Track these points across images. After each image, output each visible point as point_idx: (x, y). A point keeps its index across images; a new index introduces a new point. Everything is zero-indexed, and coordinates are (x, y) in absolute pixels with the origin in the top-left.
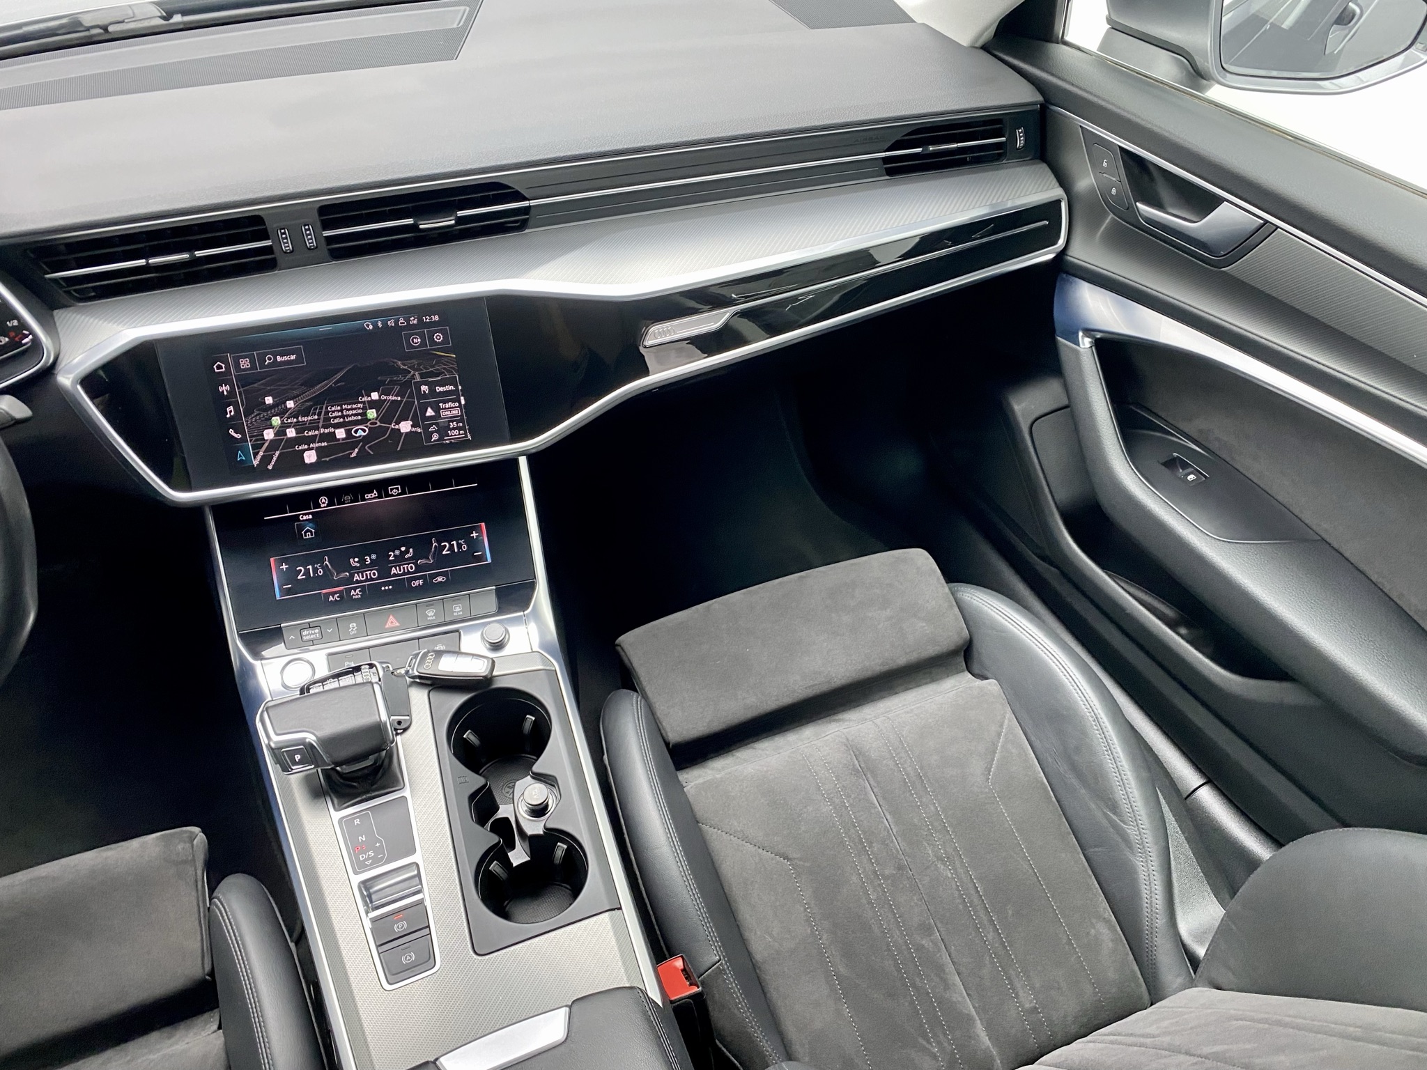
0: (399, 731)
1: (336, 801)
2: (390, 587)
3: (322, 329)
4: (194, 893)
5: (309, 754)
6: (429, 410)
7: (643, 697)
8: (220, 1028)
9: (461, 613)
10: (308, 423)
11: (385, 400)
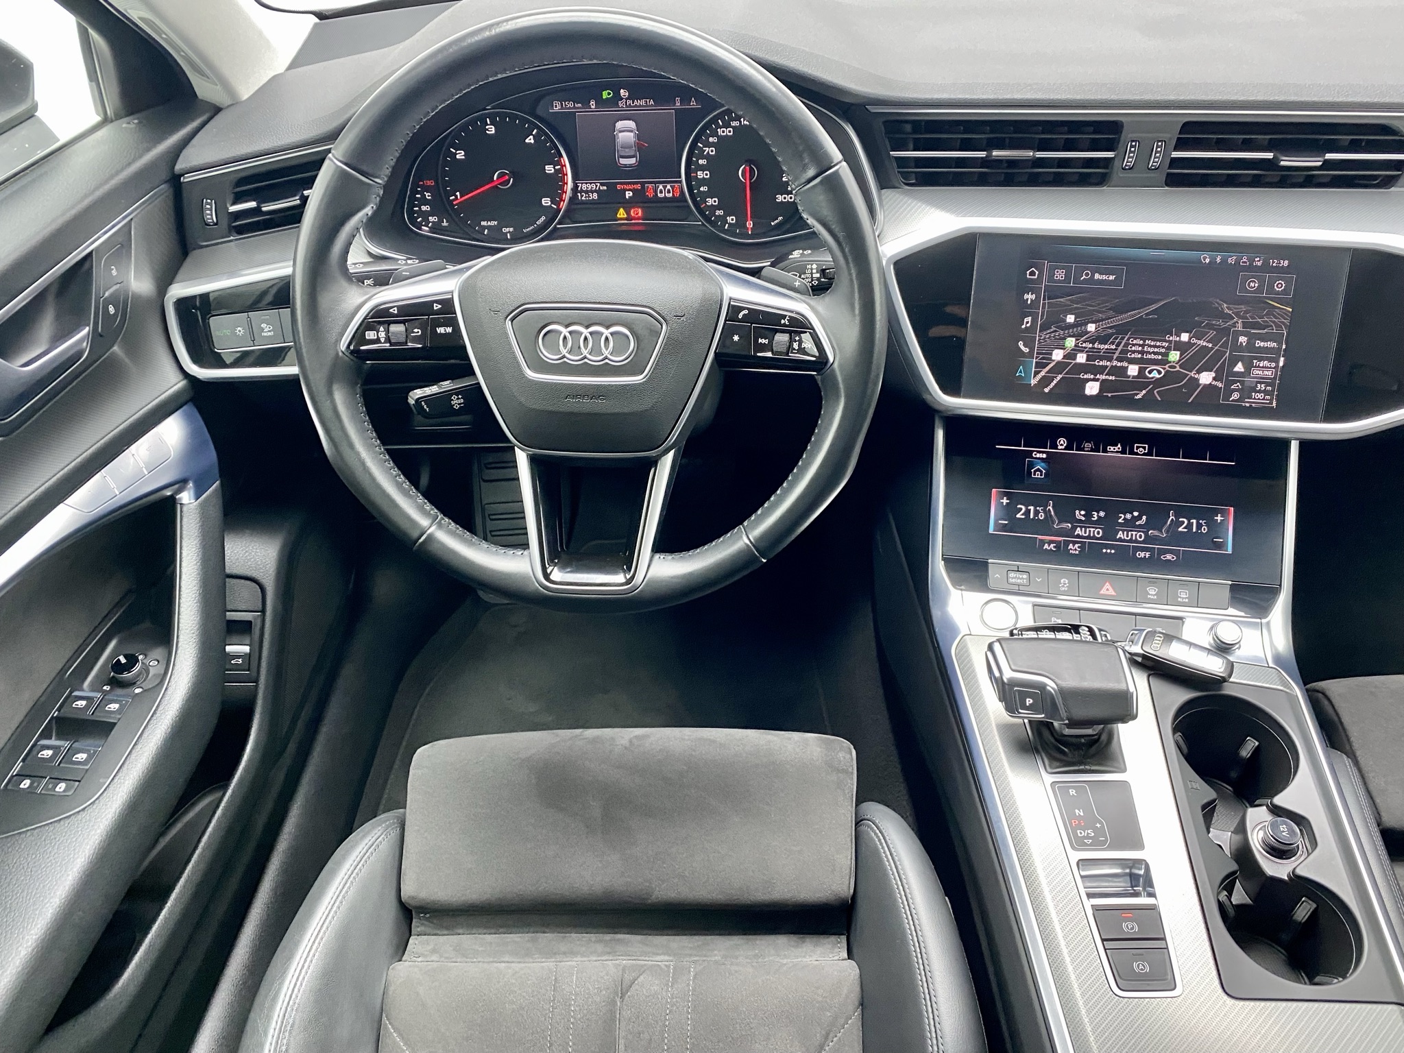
1: (1047, 763)
5: (1044, 701)
6: (1240, 365)
7: (1353, 761)
8: (849, 957)
9: (1187, 600)
10: (1103, 351)
11: (1195, 344)
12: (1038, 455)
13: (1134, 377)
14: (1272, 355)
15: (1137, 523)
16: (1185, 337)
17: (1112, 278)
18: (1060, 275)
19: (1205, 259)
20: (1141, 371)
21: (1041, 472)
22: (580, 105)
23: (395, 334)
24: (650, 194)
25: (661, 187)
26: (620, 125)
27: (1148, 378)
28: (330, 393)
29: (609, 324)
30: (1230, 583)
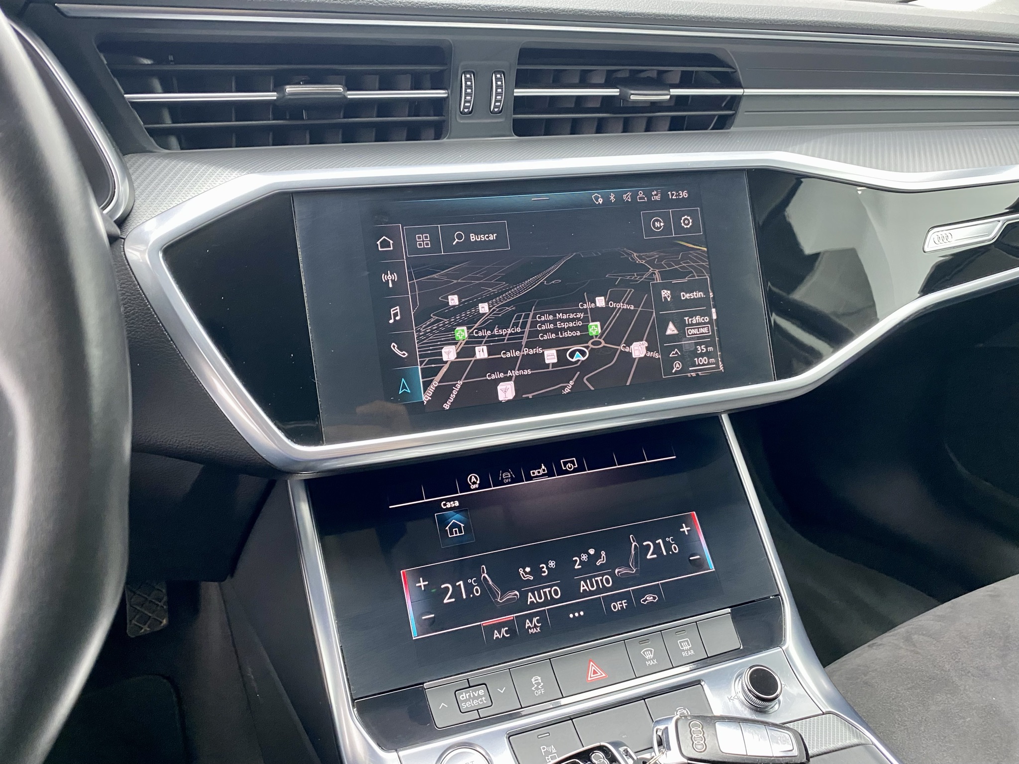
2: (582, 612)
6: (671, 326)
10: (506, 338)
11: (614, 308)
12: (449, 505)
13: (554, 365)
14: (700, 308)
15: (598, 564)
16: (600, 302)
17: (492, 237)
18: (423, 241)
19: (597, 200)
20: (561, 355)
21: (459, 527)
27: (571, 363)
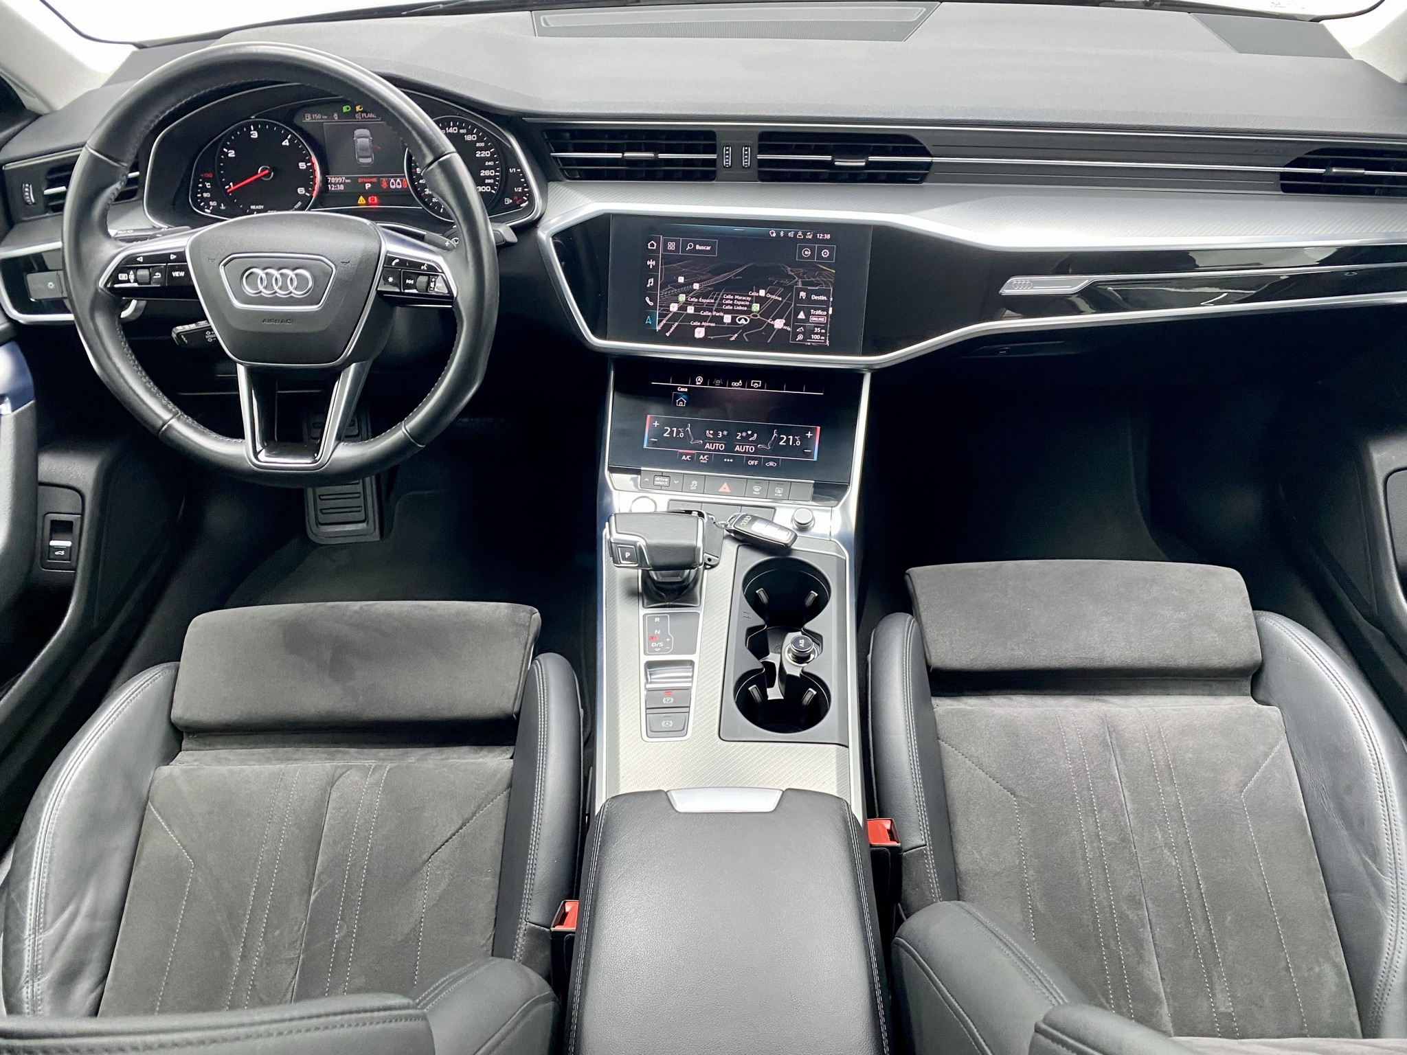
0: (708, 567)
1: (645, 601)
2: (731, 460)
3: (737, 229)
4: (523, 651)
5: (638, 557)
6: (802, 313)
7: (917, 620)
8: (512, 758)
9: (781, 495)
10: (705, 304)
11: (770, 298)
12: (682, 390)
13: (728, 324)
14: (823, 306)
15: (750, 439)
16: (762, 293)
17: (708, 248)
18: (671, 246)
19: (772, 233)
20: (733, 319)
21: (683, 402)
22: (326, 117)
23: (142, 276)
24: (384, 185)
25: (392, 180)
26: (358, 132)
27: (739, 324)
28: (93, 318)
29: (295, 267)
30: (813, 482)
